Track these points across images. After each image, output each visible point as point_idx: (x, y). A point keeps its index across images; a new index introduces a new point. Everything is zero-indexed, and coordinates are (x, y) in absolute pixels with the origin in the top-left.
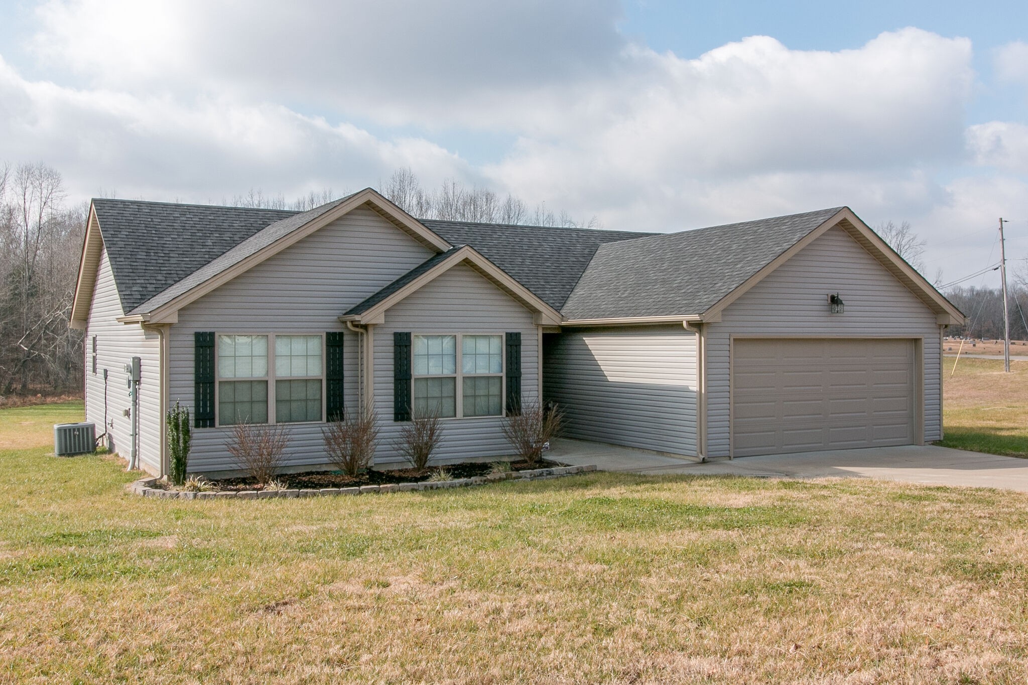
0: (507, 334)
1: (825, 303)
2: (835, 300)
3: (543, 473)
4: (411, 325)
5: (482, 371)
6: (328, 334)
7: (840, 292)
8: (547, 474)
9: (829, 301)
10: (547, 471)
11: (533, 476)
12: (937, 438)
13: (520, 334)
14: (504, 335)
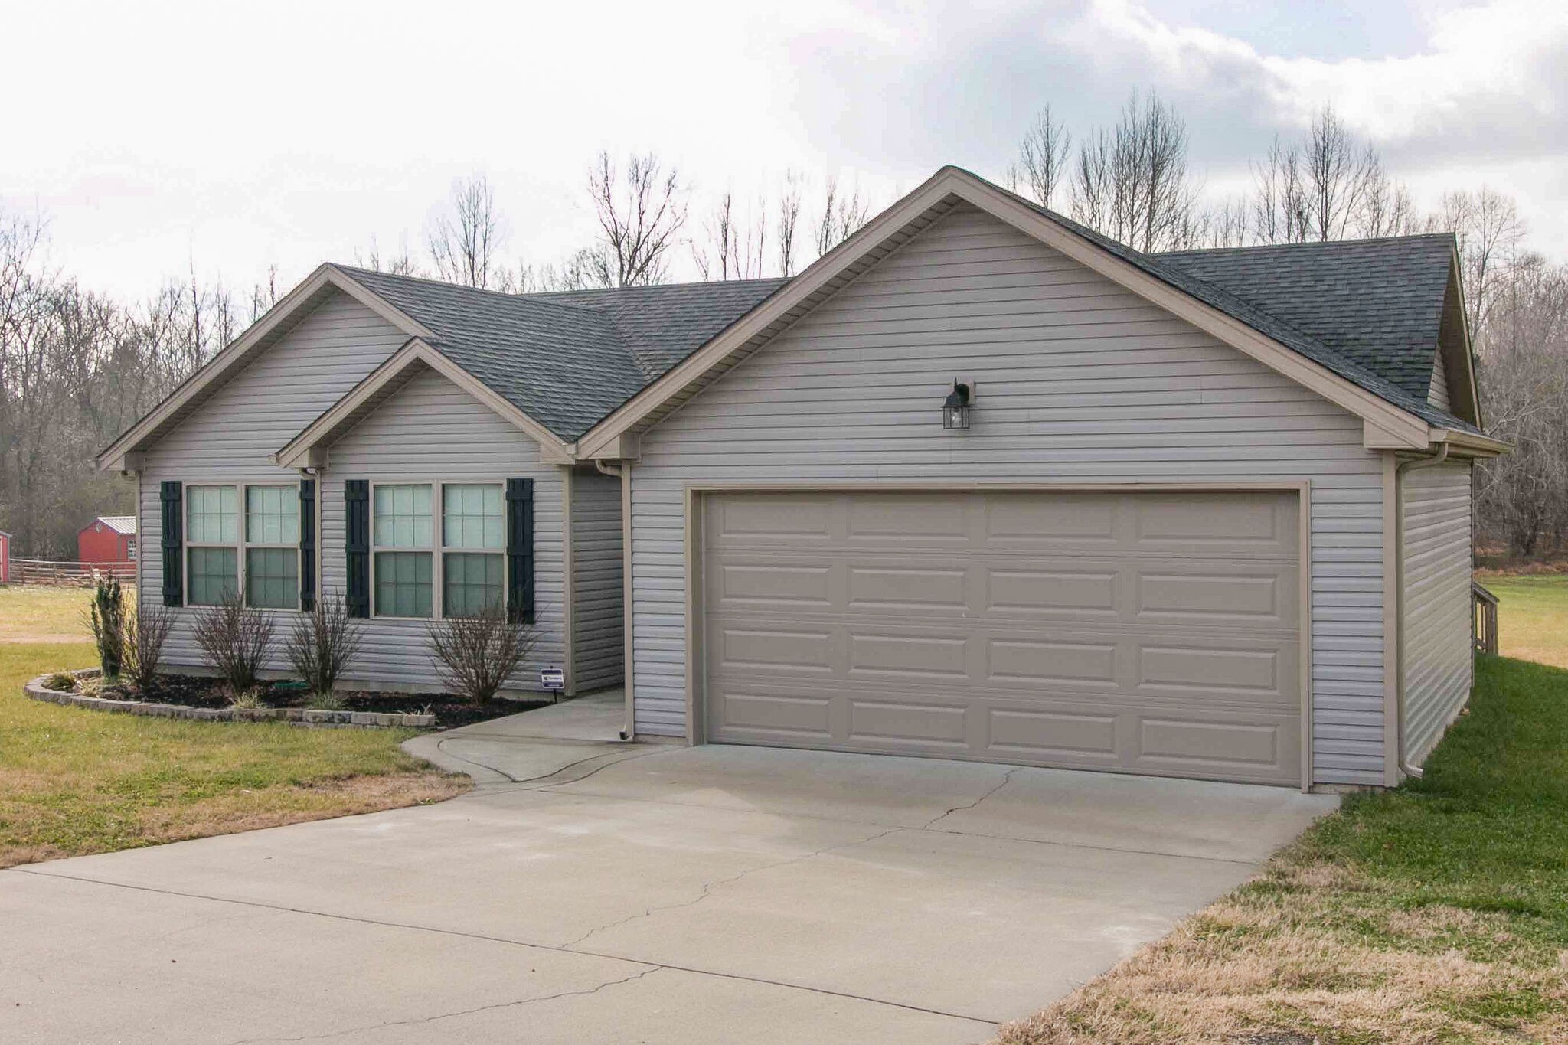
0: (509, 480)
4: (370, 468)
5: (474, 545)
6: (303, 483)
10: (340, 715)
11: (318, 719)
13: (531, 481)
14: (505, 483)
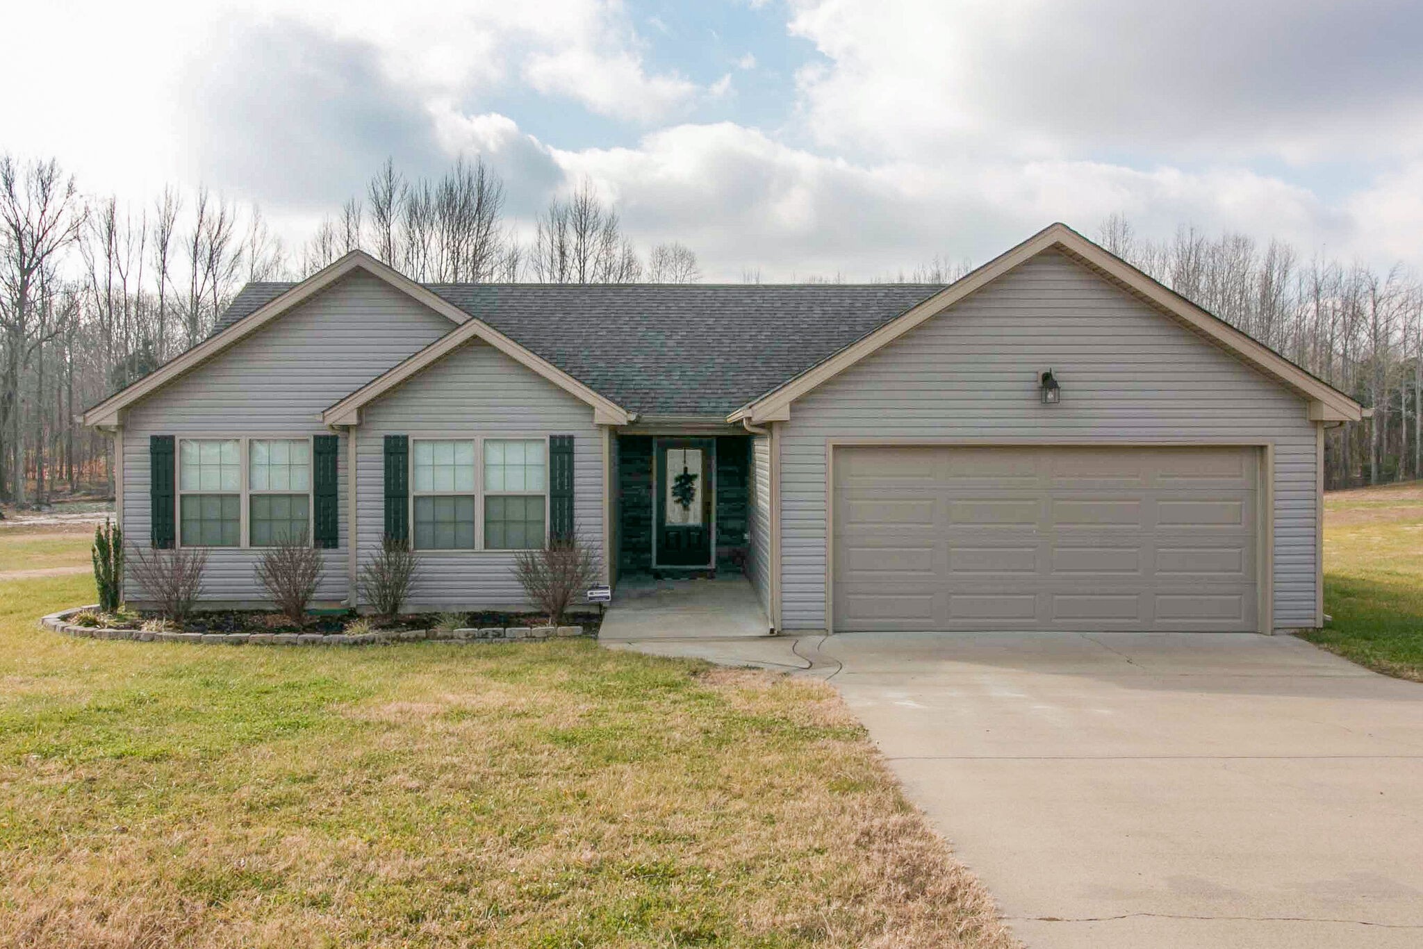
0: (551, 437)
1: (1035, 386)
2: (1048, 381)
3: (487, 633)
4: (409, 425)
6: (317, 438)
7: (1055, 367)
8: (495, 636)
9: (1040, 383)
10: (494, 631)
11: (470, 637)
12: (1309, 623)
13: (571, 438)
14: (548, 439)
